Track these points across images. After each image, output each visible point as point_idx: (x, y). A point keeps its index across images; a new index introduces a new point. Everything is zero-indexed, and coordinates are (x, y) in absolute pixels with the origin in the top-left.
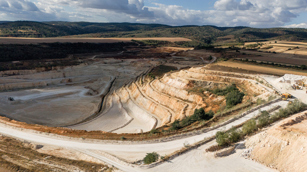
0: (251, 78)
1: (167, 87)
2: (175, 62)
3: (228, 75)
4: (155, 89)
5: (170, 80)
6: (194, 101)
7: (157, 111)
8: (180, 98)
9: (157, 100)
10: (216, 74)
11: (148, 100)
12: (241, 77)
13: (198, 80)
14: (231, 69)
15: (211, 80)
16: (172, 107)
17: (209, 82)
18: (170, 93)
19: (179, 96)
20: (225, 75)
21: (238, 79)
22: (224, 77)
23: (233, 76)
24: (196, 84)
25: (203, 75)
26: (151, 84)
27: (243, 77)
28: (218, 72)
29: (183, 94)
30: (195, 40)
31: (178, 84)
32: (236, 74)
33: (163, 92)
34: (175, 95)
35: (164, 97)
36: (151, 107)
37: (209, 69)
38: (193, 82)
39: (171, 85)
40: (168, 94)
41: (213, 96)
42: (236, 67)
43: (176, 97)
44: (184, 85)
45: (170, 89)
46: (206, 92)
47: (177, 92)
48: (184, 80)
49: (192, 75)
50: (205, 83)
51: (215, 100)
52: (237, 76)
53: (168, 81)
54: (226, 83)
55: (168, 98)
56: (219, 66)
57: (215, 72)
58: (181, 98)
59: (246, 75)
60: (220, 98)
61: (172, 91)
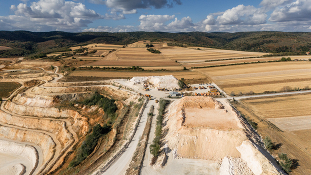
0: (107, 84)
1: (29, 108)
2: (13, 76)
3: (87, 84)
4: (12, 114)
5: (29, 101)
6: (68, 116)
7: (29, 137)
8: (50, 117)
9: (21, 125)
10: (75, 85)
11: (9, 129)
12: (98, 84)
13: (62, 94)
14: (87, 79)
15: (73, 92)
16: (45, 128)
17: (73, 94)
18: (35, 114)
19: (49, 115)
20: (84, 85)
21: (97, 86)
22: (85, 87)
23: (92, 84)
24: (62, 99)
25: (64, 88)
27: (101, 84)
28: (77, 83)
29: (54, 112)
30: (15, 48)
31: (41, 102)
32: (94, 82)
33: (26, 115)
34: (43, 115)
35: (31, 120)
36: (18, 135)
37: (66, 81)
38: (58, 97)
39: (32, 105)
40: (33, 116)
41: (87, 108)
42: (90, 76)
43: (45, 117)
44: (49, 102)
45: (34, 110)
46: (77, 105)
47: (45, 111)
48: (46, 97)
49: (52, 90)
50: (70, 96)
51: (90, 110)
52: (95, 84)
53: (26, 102)
54: (89, 92)
55: (37, 120)
56: (75, 77)
57: (74, 83)
58: (52, 116)
59: (102, 82)
60: (94, 108)
61: (37, 111)
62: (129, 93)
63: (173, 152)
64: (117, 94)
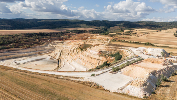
0: (126, 49)
1: (90, 54)
2: (91, 42)
3: (116, 48)
4: (84, 55)
5: (91, 51)
6: (102, 59)
7: (87, 65)
8: (96, 59)
9: (86, 60)
10: (111, 47)
11: (82, 60)
12: (121, 49)
13: (103, 51)
14: (117, 45)
15: (109, 50)
16: (93, 62)
17: (108, 51)
18: (91, 57)
19: (96, 58)
20: (115, 48)
21: (120, 49)
22: (114, 49)
23: (118, 48)
24: (103, 52)
25: (105, 48)
26: (82, 53)
27: (122, 49)
28: (112, 47)
29: (97, 57)
31: (95, 52)
32: (119, 47)
33: (88, 56)
35: (89, 58)
36: (83, 63)
37: (108, 45)
38: (101, 51)
39: (91, 53)
41: (110, 57)
42: (119, 44)
43: (94, 58)
44: (97, 53)
46: (107, 56)
47: (94, 56)
48: (97, 51)
49: (100, 49)
50: (106, 52)
51: (111, 59)
52: (120, 48)
54: (115, 51)
55: (91, 59)
56: (112, 44)
57: (110, 47)
59: (124, 48)
60: (113, 58)
61: (92, 56)
62: (130, 54)
63: (121, 72)
64: (125, 53)
